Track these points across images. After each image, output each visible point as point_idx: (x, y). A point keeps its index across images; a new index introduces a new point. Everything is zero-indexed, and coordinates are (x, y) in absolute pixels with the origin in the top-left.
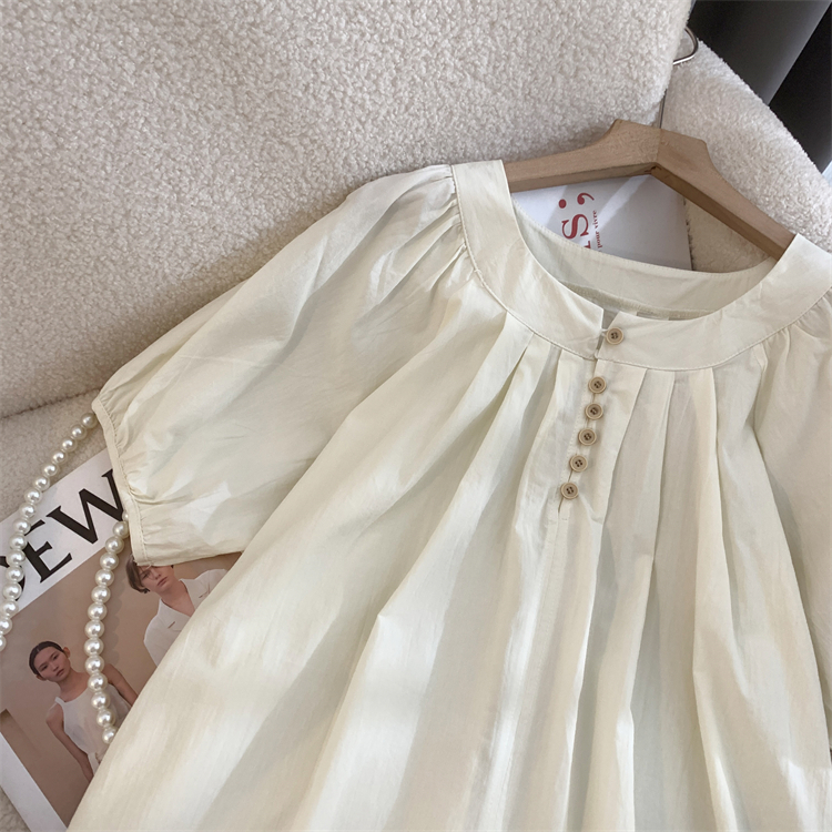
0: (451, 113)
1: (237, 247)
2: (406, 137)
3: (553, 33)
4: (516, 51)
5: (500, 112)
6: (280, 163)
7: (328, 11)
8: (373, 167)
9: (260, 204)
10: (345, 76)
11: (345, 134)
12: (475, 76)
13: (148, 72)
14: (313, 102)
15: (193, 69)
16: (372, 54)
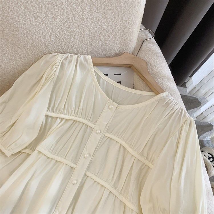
0: (69, 46)
1: (8, 71)
2: (55, 50)
3: (97, 30)
4: (86, 33)
5: (83, 48)
6: (18, 52)
7: (29, 16)
9: (14, 62)
10: (35, 33)
11: (37, 48)
12: (74, 38)
14: (26, 38)
16: (43, 29)
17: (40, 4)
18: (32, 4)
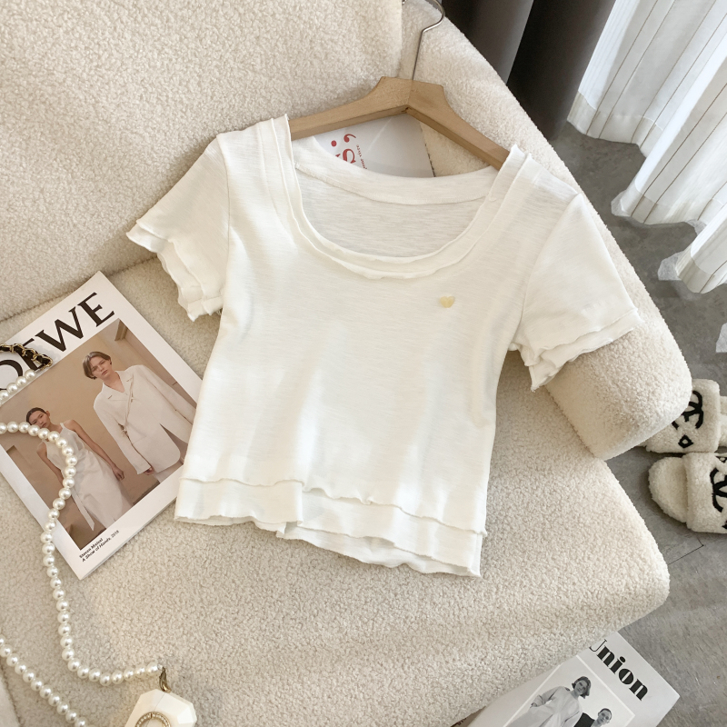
0: (245, 97)
2: (216, 116)
3: (302, 36)
4: (278, 51)
6: (135, 145)
7: (144, 50)
8: (198, 138)
10: (165, 87)
11: (174, 121)
12: (254, 71)
13: (37, 105)
14: (147, 105)
15: (65, 99)
16: (180, 70)
17: (164, 14)
18: (146, 20)
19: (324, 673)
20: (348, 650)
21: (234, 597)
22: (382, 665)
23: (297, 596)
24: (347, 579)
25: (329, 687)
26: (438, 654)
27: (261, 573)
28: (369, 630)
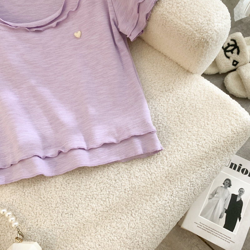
19: (92, 234)
20: (101, 218)
21: (33, 214)
22: (121, 219)
23: (64, 201)
24: (87, 182)
25: (97, 240)
26: (148, 201)
27: (42, 197)
28: (108, 204)
